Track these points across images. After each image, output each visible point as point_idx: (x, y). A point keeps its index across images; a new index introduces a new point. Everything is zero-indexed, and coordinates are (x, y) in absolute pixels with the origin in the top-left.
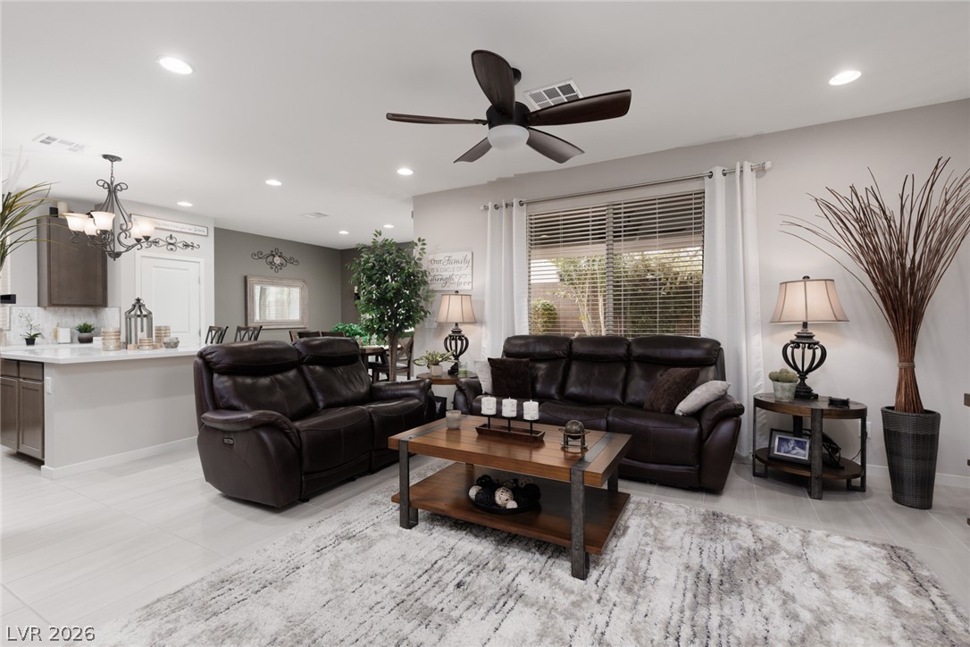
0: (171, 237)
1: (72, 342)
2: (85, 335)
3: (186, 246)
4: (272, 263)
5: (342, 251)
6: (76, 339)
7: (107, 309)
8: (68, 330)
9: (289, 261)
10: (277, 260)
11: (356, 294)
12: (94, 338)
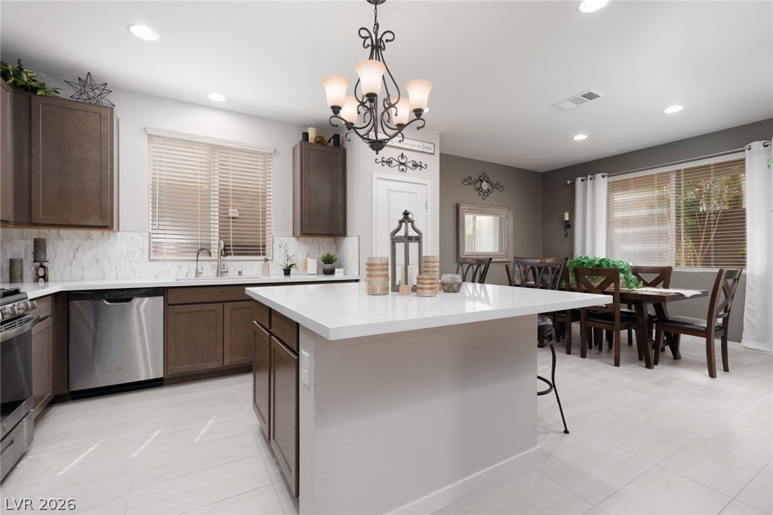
0: (402, 156)
1: (318, 274)
2: (328, 266)
3: (415, 165)
4: (480, 189)
5: (543, 173)
6: (321, 271)
7: (346, 238)
8: (316, 260)
9: (495, 186)
10: (485, 186)
11: (566, 222)
12: (336, 270)
